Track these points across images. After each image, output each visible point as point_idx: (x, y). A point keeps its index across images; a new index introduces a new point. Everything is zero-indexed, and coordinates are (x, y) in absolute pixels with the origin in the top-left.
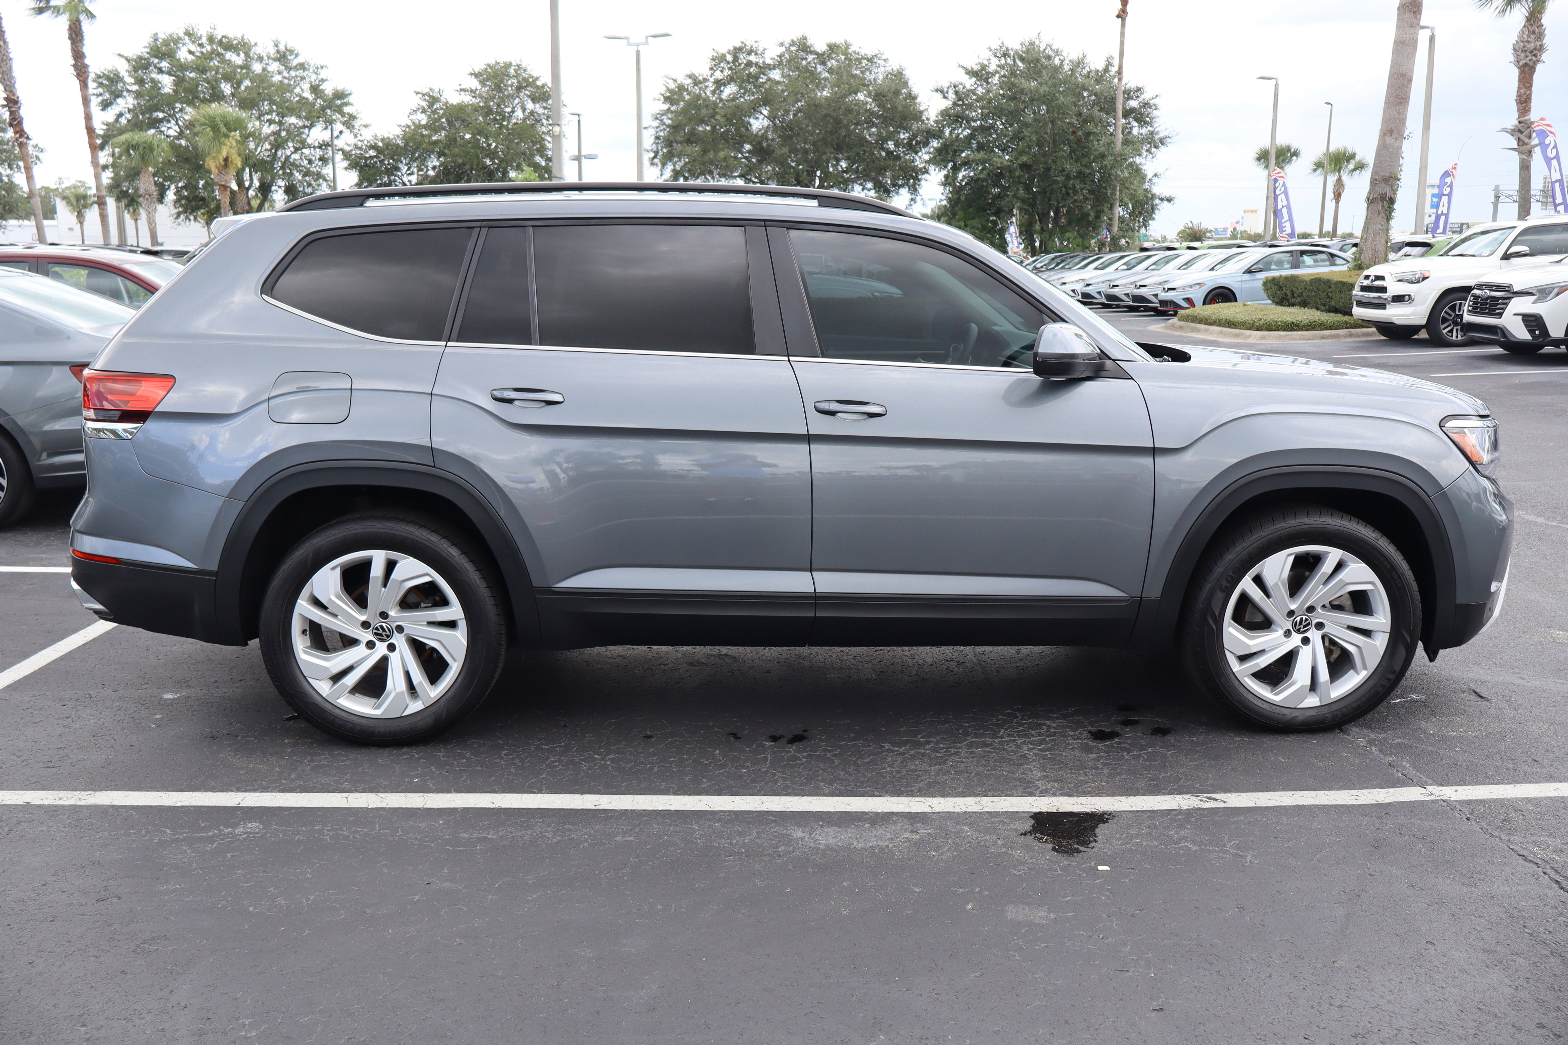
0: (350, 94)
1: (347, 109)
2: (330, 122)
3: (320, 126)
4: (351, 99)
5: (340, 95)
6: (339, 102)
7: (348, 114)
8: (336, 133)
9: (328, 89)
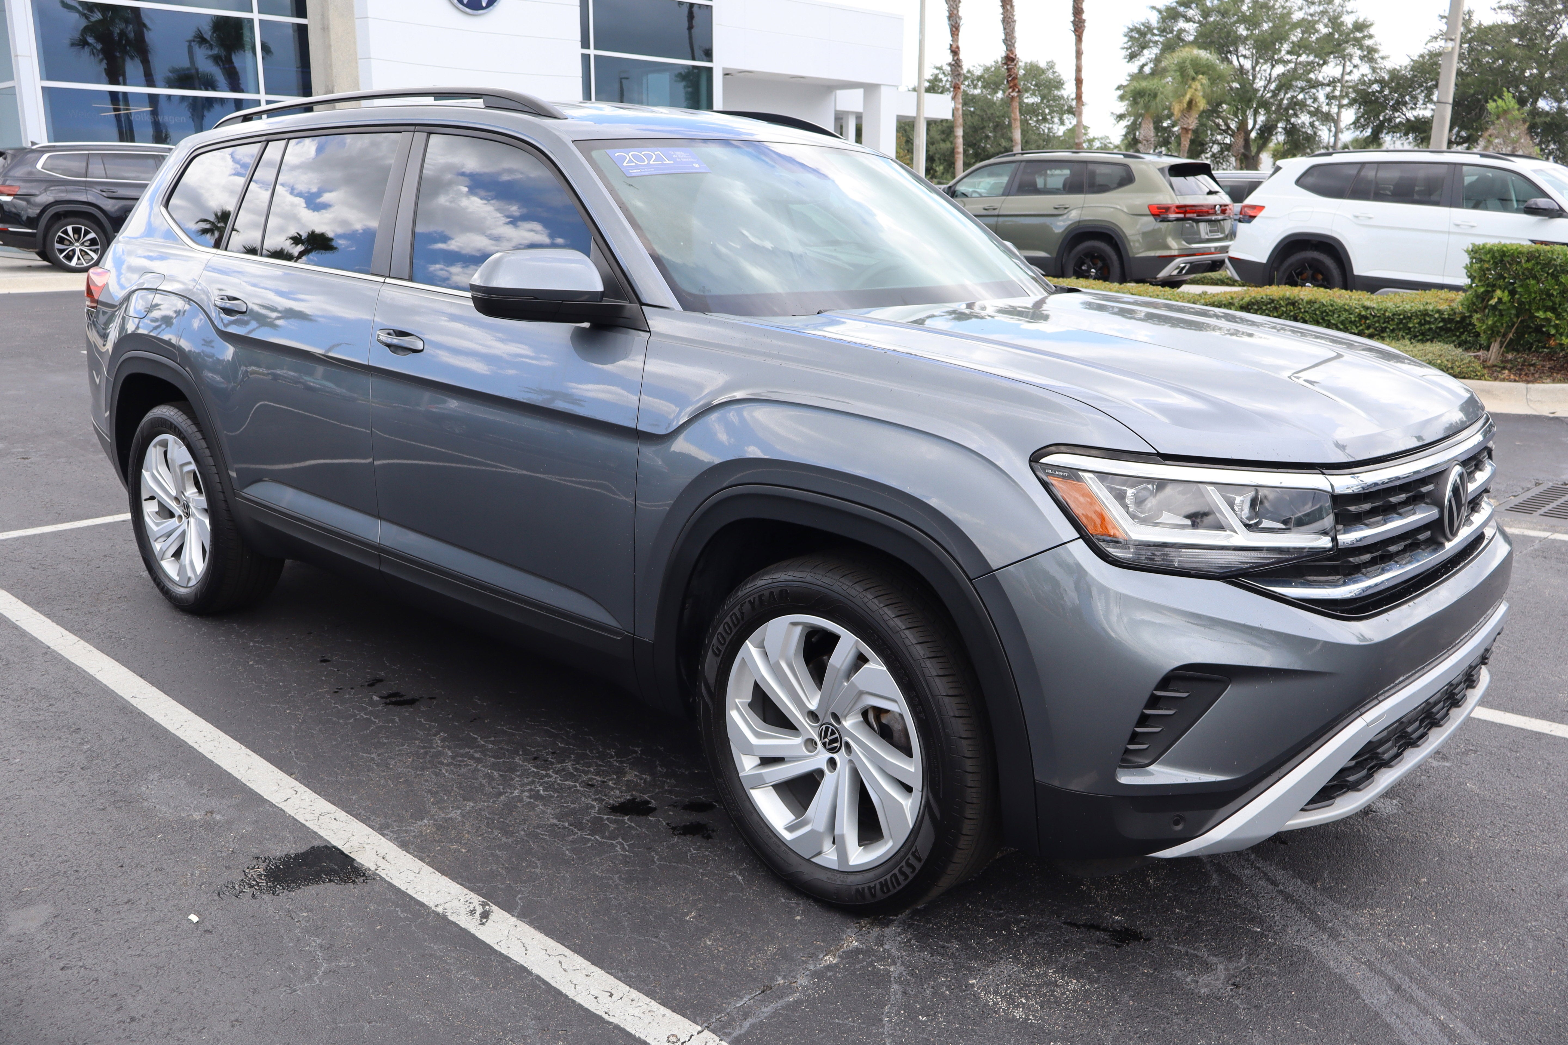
0: (1371, 25)
1: (1368, 42)
2: (1345, 57)
3: (1332, 61)
4: (1372, 31)
5: (1360, 27)
6: (1358, 35)
7: (1368, 47)
8: (1348, 69)
9: (1348, 21)
